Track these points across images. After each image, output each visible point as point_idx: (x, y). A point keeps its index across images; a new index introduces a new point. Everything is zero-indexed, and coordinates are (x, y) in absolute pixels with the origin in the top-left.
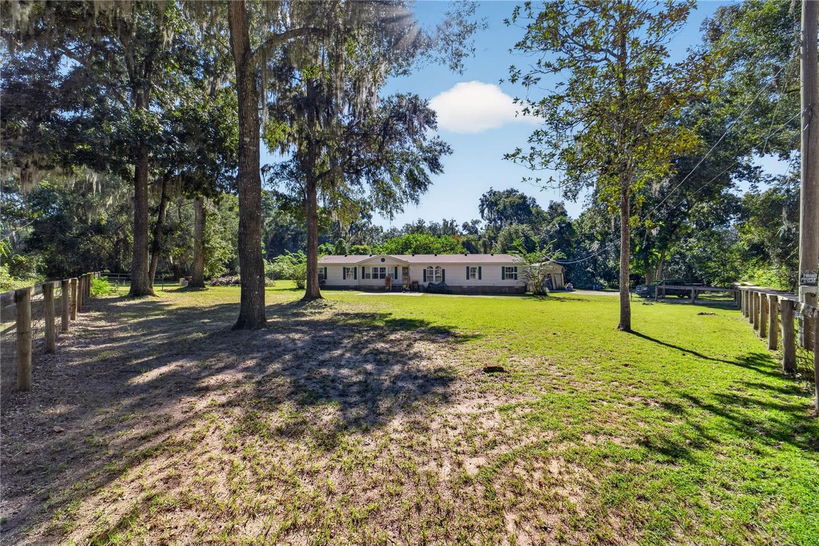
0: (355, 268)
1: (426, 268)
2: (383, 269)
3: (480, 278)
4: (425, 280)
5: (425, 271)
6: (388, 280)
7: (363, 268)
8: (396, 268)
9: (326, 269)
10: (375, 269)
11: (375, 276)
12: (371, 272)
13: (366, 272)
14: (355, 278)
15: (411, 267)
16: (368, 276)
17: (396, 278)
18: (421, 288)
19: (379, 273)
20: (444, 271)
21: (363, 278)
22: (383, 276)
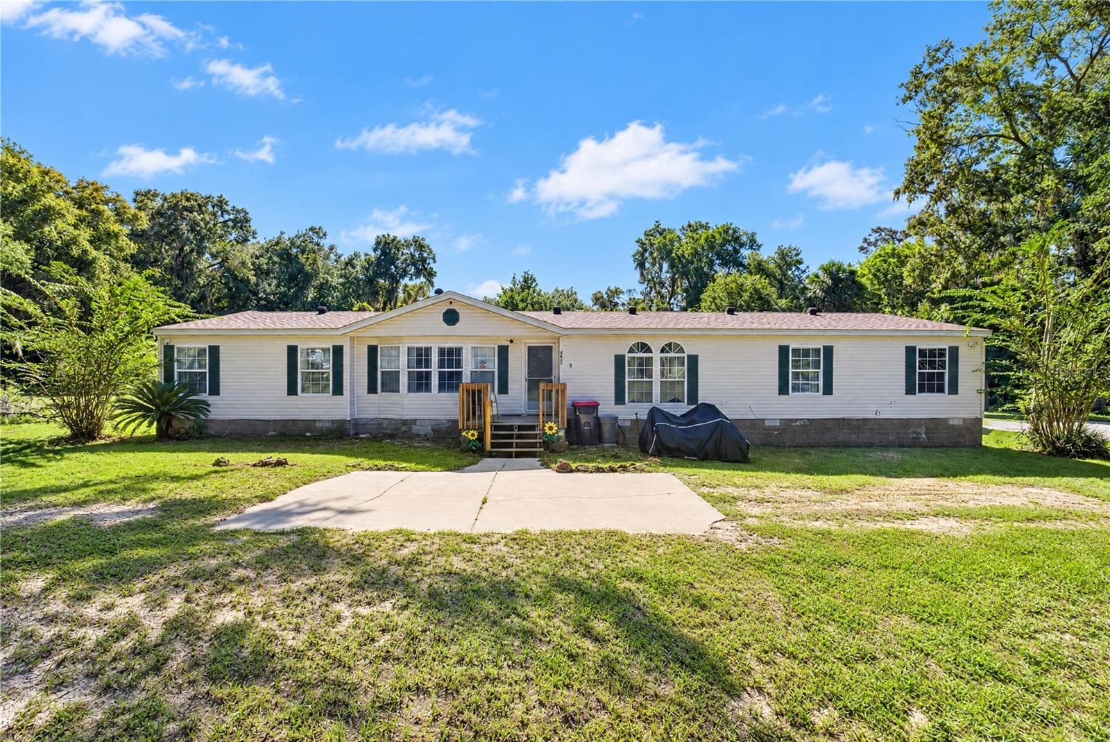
0: (338, 351)
1: (623, 350)
2: (451, 356)
3: (828, 390)
4: (619, 399)
5: (619, 360)
6: (475, 400)
7: (373, 351)
8: (503, 352)
9: (214, 351)
10: (422, 356)
11: (420, 383)
12: (403, 365)
13: (382, 365)
14: (338, 390)
15: (564, 346)
16: (391, 382)
17: (504, 389)
18: (607, 429)
19: (435, 370)
20: (693, 361)
21: (372, 389)
22: (450, 381)
